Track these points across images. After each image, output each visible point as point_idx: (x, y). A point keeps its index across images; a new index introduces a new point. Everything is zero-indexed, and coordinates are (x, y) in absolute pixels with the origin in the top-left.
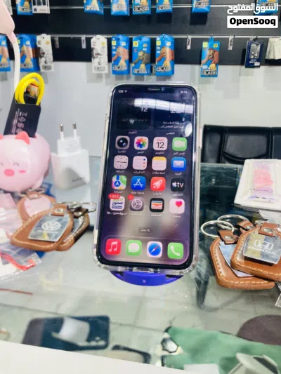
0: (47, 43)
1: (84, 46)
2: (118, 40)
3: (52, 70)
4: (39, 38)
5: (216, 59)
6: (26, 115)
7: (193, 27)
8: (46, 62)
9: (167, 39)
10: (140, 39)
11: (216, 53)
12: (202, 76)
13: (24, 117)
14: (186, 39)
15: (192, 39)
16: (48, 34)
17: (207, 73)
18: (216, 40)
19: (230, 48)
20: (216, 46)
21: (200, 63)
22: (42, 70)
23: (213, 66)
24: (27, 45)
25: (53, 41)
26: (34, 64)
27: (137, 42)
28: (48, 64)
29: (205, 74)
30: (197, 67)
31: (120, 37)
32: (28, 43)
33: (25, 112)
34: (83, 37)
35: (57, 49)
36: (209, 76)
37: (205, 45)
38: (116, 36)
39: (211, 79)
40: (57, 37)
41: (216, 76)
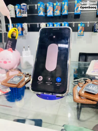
0: (26, 26)
1: (38, 27)
2: (49, 24)
3: (27, 34)
4: (23, 24)
5: (83, 29)
6: (12, 42)
7: (75, 19)
8: (25, 32)
9: (66, 23)
10: (57, 24)
11: (83, 28)
12: (78, 35)
13: (11, 43)
14: (73, 23)
15: (75, 23)
16: (26, 23)
17: (80, 34)
18: (83, 23)
19: (88, 26)
20: (83, 25)
21: (77, 31)
22: (24, 35)
23: (82, 32)
24: (19, 27)
25: (28, 25)
26: (21, 33)
27: (56, 25)
28: (26, 33)
29: (79, 35)
30: (77, 33)
31: (50, 23)
32: (20, 26)
33: (11, 41)
34: (38, 24)
35: (29, 28)
36: (81, 35)
37: (79, 25)
38: (49, 23)
39: (82, 36)
40: (29, 24)
41: (83, 35)
